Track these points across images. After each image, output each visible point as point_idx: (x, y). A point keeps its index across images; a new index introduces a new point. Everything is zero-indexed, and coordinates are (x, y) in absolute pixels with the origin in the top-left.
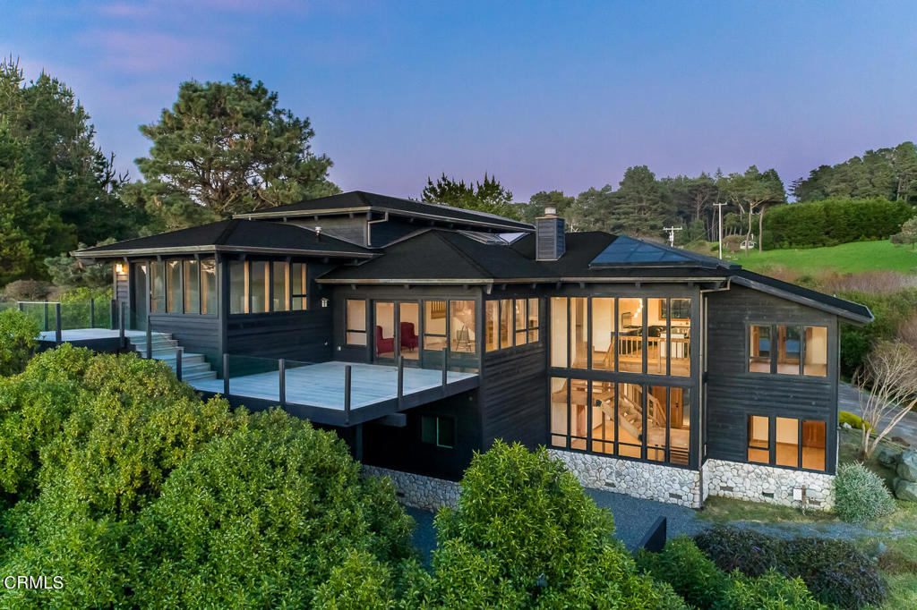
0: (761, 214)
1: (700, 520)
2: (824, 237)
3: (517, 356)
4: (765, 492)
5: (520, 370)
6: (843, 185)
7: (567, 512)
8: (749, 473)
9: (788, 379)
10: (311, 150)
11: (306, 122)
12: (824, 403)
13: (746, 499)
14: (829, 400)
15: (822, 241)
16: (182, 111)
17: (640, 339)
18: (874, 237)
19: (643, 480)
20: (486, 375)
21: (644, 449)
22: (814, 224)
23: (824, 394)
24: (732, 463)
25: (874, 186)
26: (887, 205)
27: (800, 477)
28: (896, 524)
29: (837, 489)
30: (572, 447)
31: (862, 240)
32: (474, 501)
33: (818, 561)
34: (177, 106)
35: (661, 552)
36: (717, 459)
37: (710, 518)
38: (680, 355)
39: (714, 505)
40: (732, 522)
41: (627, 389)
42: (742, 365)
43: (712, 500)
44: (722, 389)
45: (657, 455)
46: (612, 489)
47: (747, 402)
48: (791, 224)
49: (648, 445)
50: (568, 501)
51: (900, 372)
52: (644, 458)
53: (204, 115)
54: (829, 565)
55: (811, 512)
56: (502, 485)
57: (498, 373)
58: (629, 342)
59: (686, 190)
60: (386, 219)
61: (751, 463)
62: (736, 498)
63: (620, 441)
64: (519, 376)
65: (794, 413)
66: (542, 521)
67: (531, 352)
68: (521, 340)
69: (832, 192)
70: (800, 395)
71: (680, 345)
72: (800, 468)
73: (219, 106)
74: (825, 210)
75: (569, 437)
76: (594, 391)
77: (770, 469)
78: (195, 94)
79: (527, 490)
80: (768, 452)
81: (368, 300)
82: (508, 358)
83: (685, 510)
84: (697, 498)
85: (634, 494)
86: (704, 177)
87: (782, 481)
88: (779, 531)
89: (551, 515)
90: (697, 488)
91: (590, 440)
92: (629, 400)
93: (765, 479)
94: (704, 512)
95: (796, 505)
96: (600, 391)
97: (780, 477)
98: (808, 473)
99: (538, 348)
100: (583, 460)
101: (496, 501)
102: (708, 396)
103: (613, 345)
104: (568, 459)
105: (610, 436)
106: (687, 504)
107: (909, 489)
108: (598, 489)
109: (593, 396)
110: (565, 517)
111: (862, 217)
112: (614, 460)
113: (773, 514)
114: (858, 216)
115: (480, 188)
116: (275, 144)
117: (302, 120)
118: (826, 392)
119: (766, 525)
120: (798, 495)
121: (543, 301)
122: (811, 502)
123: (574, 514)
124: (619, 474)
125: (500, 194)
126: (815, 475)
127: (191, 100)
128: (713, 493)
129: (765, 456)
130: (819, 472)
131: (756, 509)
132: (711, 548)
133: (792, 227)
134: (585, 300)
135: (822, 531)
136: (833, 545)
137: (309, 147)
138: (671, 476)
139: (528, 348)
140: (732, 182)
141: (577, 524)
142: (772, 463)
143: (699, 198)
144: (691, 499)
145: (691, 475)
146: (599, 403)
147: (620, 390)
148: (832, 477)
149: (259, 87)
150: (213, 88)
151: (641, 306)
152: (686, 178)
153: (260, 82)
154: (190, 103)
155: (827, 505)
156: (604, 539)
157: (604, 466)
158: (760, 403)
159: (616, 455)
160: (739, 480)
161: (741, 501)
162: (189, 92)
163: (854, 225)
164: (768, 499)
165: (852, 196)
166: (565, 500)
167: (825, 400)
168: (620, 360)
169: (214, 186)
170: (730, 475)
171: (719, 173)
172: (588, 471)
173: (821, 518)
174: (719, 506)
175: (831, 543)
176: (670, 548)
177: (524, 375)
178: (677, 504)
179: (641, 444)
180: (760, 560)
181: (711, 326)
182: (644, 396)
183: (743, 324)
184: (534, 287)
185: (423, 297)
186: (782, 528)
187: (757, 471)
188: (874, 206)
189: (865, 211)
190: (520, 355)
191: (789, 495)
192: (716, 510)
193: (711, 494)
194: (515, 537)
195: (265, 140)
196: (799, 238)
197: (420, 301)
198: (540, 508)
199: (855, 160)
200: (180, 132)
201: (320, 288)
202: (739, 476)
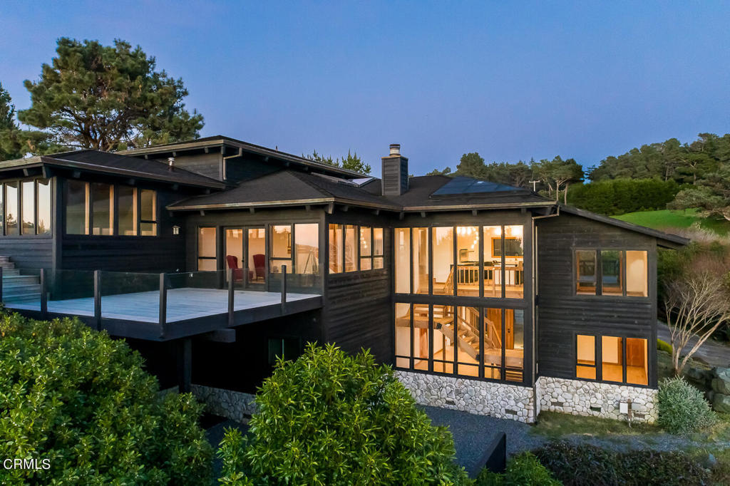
0: (566, 191)
1: (535, 435)
2: (613, 208)
3: (361, 280)
4: (593, 406)
5: (365, 294)
6: (625, 170)
7: (392, 433)
8: (577, 388)
9: (612, 301)
10: (185, 108)
11: (179, 82)
12: (646, 321)
13: (575, 413)
14: (650, 319)
15: (611, 211)
16: (60, 65)
17: (477, 268)
18: (651, 208)
19: (481, 397)
20: (329, 296)
21: (482, 369)
22: (606, 197)
23: (647, 313)
24: (562, 380)
25: (649, 171)
26: (660, 183)
27: (625, 392)
28: (719, 436)
29: (660, 402)
30: (415, 368)
31: (643, 211)
32: (267, 421)
33: (658, 475)
34: (55, 61)
35: (504, 472)
36: (548, 377)
37: (544, 433)
38: (513, 282)
39: (547, 419)
40: (564, 436)
41: (465, 313)
42: (570, 288)
43: (544, 415)
44: (551, 311)
45: (493, 373)
46: (451, 407)
47: (574, 323)
48: (589, 198)
49: (485, 364)
50: (394, 418)
51: (708, 295)
52: (481, 377)
53: (80, 68)
54: (669, 480)
55: (637, 425)
56: (309, 399)
57: (342, 296)
58: (467, 271)
59: (508, 173)
60: (240, 155)
61: (580, 379)
62: (566, 412)
63: (459, 361)
64: (363, 300)
65: (619, 331)
66: (358, 447)
67: (375, 279)
68: (366, 265)
69: (617, 175)
70: (623, 315)
71: (512, 273)
72: (624, 383)
73: (96, 62)
74: (614, 187)
75: (412, 359)
76: (435, 316)
77: (597, 385)
78: (71, 49)
79: (342, 404)
80: (595, 369)
81: (218, 227)
82: (353, 282)
83: (520, 424)
84: (532, 414)
85: (473, 411)
86: (520, 163)
87: (608, 395)
88: (611, 444)
89: (371, 437)
90: (531, 404)
91: (431, 361)
92: (467, 324)
93: (592, 394)
94: (538, 426)
95: (621, 418)
96: (441, 316)
97: (607, 392)
98: (632, 388)
99: (382, 275)
100: (425, 379)
101: (298, 420)
102: (539, 317)
103: (452, 275)
104: (411, 379)
105: (450, 357)
106: (521, 419)
107: (726, 401)
108: (439, 407)
109: (434, 320)
110: (390, 439)
111: (642, 193)
112: (454, 379)
113: (602, 427)
114: (638, 192)
115: (345, 162)
116: (148, 98)
117: (176, 79)
118: (648, 311)
119: (597, 437)
120: (624, 408)
121: (387, 231)
122: (635, 415)
123: (401, 434)
124: (458, 392)
125: (360, 167)
126: (639, 389)
127: (68, 54)
128: (545, 408)
129: (591, 373)
130: (643, 387)
131: (587, 423)
132: (551, 464)
133: (589, 201)
134: (427, 229)
135: (650, 442)
136: (669, 458)
137: (183, 105)
138: (507, 392)
139: (374, 273)
140: (543, 166)
141: (407, 448)
142: (599, 379)
143: (517, 179)
144: (526, 414)
145: (525, 392)
146: (439, 326)
147: (459, 314)
148: (656, 391)
149: (137, 51)
150: (90, 46)
151: (478, 238)
152: (507, 165)
153: (138, 46)
154: (67, 58)
155: (651, 418)
156: (441, 468)
157: (445, 385)
158: (588, 323)
159: (456, 375)
160: (569, 396)
161: (571, 415)
162: (66, 47)
163: (636, 199)
164: (596, 413)
165: (633, 178)
166: (390, 417)
167: (646, 318)
168: (459, 287)
169: (93, 137)
170: (560, 391)
171: (532, 161)
172: (429, 390)
173: (647, 430)
174: (551, 421)
175: (668, 457)
176: (513, 468)
177: (369, 299)
178: (512, 420)
179: (478, 363)
180: (600, 475)
181: (541, 253)
182: (481, 319)
183: (569, 250)
184: (377, 213)
185: (269, 222)
186: (613, 441)
187: (585, 386)
188: (651, 184)
189: (644, 188)
190: (365, 280)
191: (615, 408)
192: (549, 424)
193: (543, 409)
194: (319, 470)
195: (139, 93)
196: (594, 208)
197: (266, 225)
198: (356, 429)
199: (635, 151)
200: (57, 84)
201: (171, 215)
202: (568, 391)
